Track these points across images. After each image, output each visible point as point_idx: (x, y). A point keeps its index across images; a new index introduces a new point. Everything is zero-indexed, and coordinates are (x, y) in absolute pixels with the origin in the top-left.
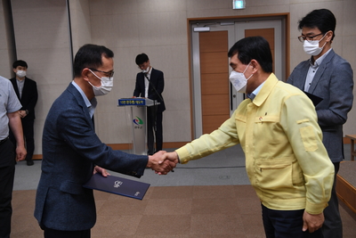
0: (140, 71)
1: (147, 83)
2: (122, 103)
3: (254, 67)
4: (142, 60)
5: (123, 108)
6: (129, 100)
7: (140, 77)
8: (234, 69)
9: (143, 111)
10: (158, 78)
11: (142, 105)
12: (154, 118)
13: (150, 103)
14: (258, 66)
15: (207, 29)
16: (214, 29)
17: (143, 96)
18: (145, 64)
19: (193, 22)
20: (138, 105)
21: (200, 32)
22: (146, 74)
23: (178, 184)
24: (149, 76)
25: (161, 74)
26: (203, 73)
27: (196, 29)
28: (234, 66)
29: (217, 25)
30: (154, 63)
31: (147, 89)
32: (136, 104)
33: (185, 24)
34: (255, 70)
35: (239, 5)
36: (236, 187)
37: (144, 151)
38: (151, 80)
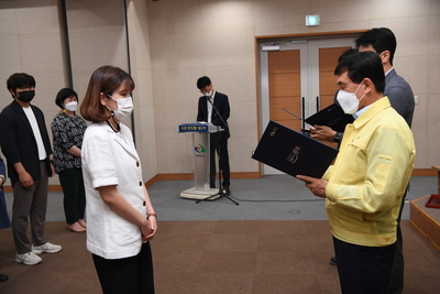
1: (210, 108)
2: (182, 129)
3: (367, 86)
4: (204, 83)
5: (184, 134)
6: (190, 125)
8: (343, 89)
9: (206, 138)
11: (205, 130)
13: (213, 129)
14: (372, 85)
15: (277, 48)
16: (284, 48)
17: (206, 121)
18: (207, 88)
19: (260, 41)
20: (201, 132)
21: (269, 51)
23: (243, 218)
24: (212, 100)
25: (226, 97)
26: (272, 97)
27: (265, 48)
28: (342, 86)
29: (288, 43)
30: (217, 86)
31: (210, 114)
32: (197, 130)
33: (253, 43)
34: (368, 90)
35: (312, 20)
36: (307, 222)
37: (206, 181)
38: (214, 105)
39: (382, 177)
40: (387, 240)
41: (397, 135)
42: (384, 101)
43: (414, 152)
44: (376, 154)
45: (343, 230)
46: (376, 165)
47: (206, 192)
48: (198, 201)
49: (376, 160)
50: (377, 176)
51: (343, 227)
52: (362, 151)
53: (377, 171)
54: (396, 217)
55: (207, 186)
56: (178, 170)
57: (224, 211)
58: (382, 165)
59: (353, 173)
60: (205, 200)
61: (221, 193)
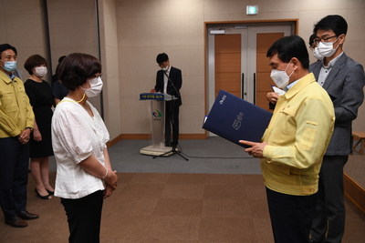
0: (160, 69)
1: (166, 80)
2: (143, 97)
3: (295, 64)
4: (162, 59)
5: (143, 101)
6: (149, 94)
7: (160, 75)
9: (162, 105)
10: (176, 76)
11: (161, 99)
12: (172, 111)
13: (168, 98)
14: (299, 63)
15: (222, 32)
16: (228, 33)
17: (162, 91)
18: (165, 63)
19: (209, 26)
20: (158, 100)
21: (216, 35)
22: (165, 72)
23: (192, 172)
24: (168, 74)
25: (180, 71)
26: (216, 73)
27: (213, 32)
29: (232, 29)
30: (173, 62)
31: (166, 85)
32: (155, 98)
33: (202, 27)
34: (296, 67)
35: (252, 10)
36: (244, 176)
37: (162, 141)
38: (170, 77)
39: (309, 139)
40: (310, 190)
41: (321, 104)
42: (310, 76)
43: (334, 119)
44: (304, 120)
45: (274, 182)
46: (303, 130)
47: (161, 149)
48: (155, 157)
49: (304, 125)
50: (304, 138)
51: (274, 179)
52: (292, 118)
53: (304, 134)
54: (318, 172)
55: (162, 145)
56: (138, 132)
57: (177, 165)
58: (309, 129)
59: (283, 136)
60: (161, 156)
61: (173, 151)
